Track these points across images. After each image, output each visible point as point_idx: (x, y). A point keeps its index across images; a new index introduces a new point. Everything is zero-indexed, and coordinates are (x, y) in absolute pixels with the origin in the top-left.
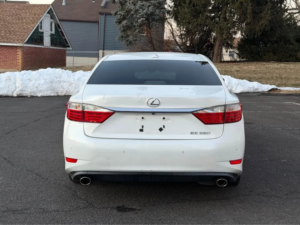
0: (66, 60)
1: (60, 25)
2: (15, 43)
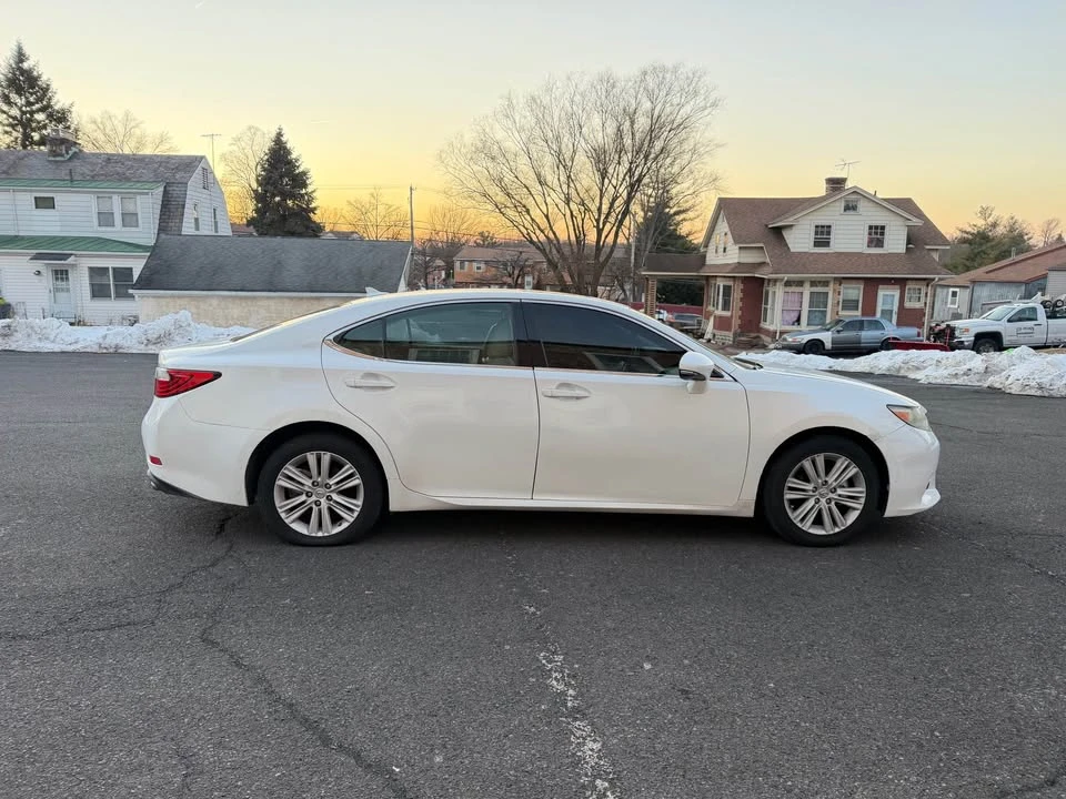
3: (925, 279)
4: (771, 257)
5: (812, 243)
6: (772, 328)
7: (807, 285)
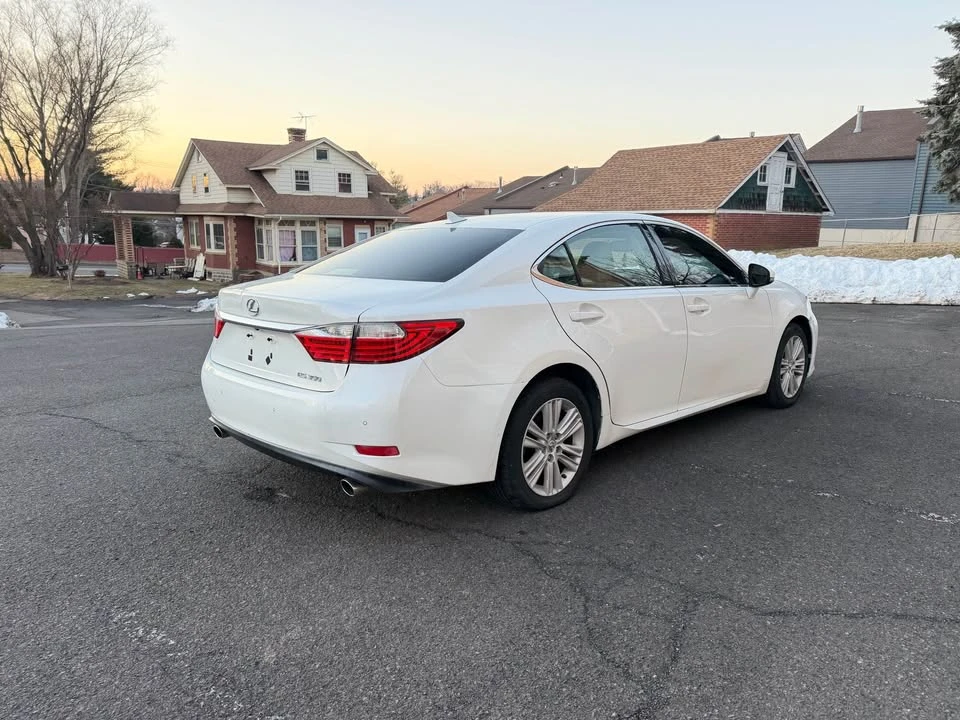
0: (818, 236)
1: (808, 170)
2: (702, 208)
3: (386, 220)
4: (261, 198)
5: (294, 187)
6: (273, 264)
7: (298, 224)
